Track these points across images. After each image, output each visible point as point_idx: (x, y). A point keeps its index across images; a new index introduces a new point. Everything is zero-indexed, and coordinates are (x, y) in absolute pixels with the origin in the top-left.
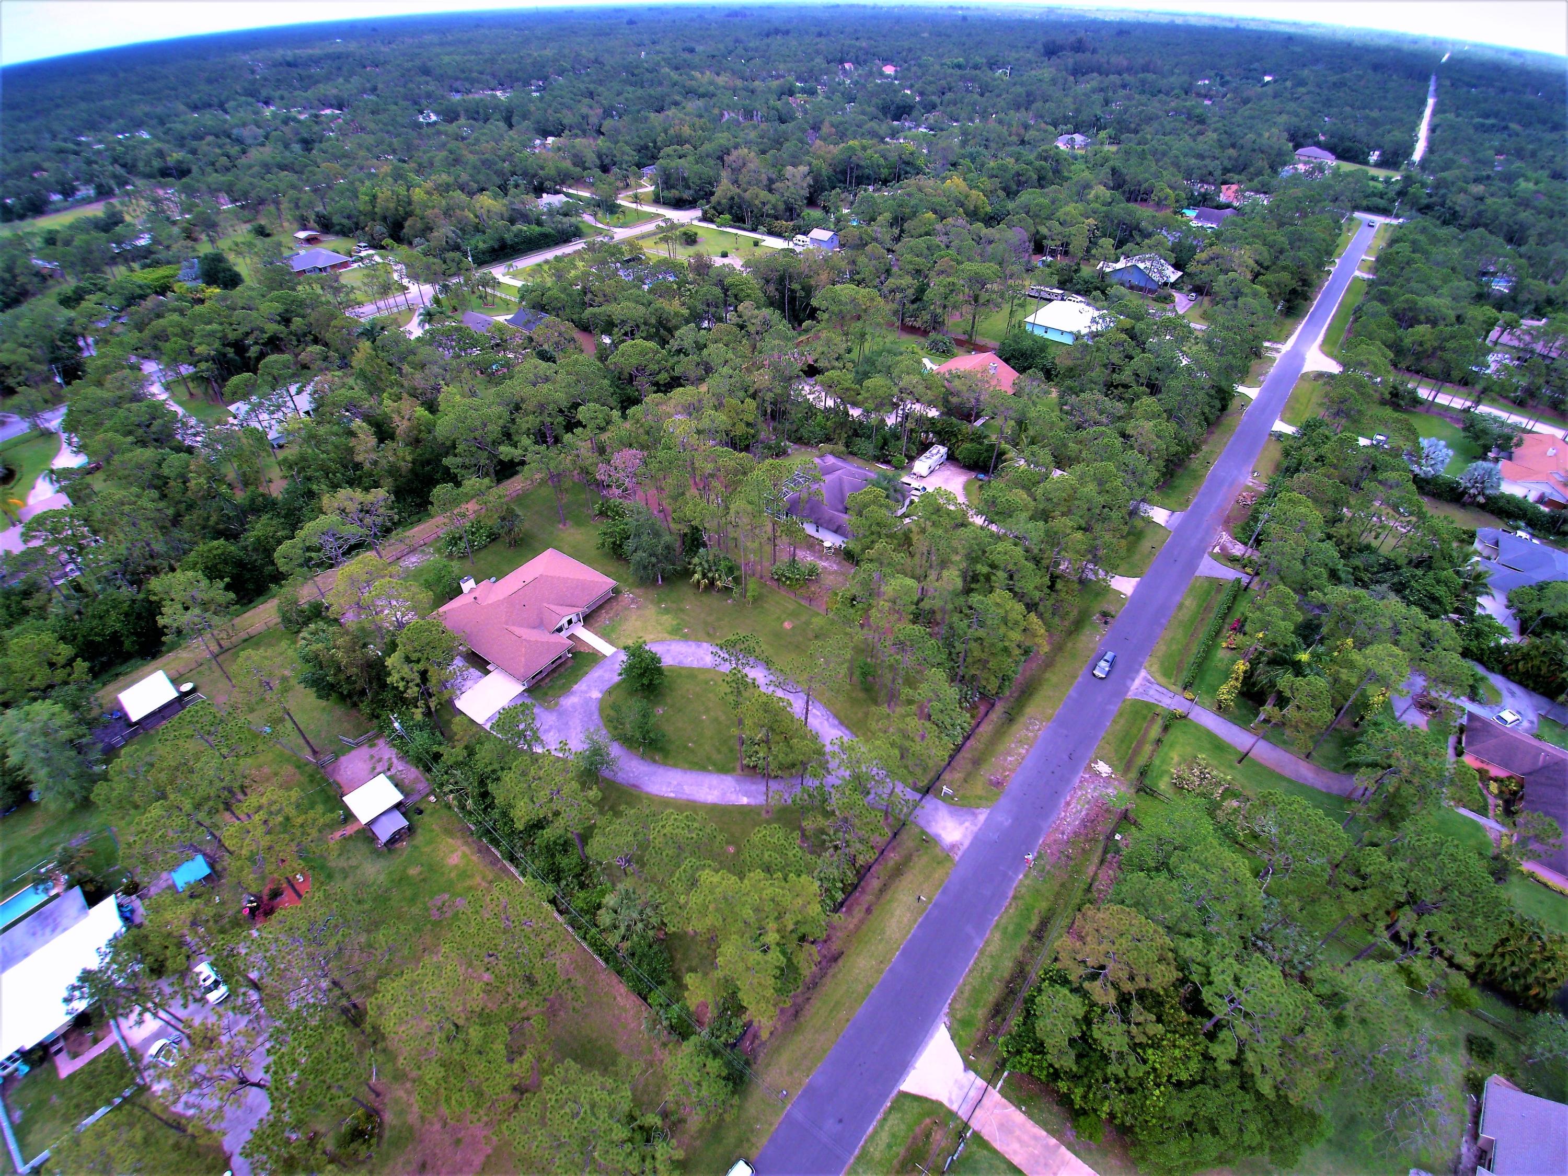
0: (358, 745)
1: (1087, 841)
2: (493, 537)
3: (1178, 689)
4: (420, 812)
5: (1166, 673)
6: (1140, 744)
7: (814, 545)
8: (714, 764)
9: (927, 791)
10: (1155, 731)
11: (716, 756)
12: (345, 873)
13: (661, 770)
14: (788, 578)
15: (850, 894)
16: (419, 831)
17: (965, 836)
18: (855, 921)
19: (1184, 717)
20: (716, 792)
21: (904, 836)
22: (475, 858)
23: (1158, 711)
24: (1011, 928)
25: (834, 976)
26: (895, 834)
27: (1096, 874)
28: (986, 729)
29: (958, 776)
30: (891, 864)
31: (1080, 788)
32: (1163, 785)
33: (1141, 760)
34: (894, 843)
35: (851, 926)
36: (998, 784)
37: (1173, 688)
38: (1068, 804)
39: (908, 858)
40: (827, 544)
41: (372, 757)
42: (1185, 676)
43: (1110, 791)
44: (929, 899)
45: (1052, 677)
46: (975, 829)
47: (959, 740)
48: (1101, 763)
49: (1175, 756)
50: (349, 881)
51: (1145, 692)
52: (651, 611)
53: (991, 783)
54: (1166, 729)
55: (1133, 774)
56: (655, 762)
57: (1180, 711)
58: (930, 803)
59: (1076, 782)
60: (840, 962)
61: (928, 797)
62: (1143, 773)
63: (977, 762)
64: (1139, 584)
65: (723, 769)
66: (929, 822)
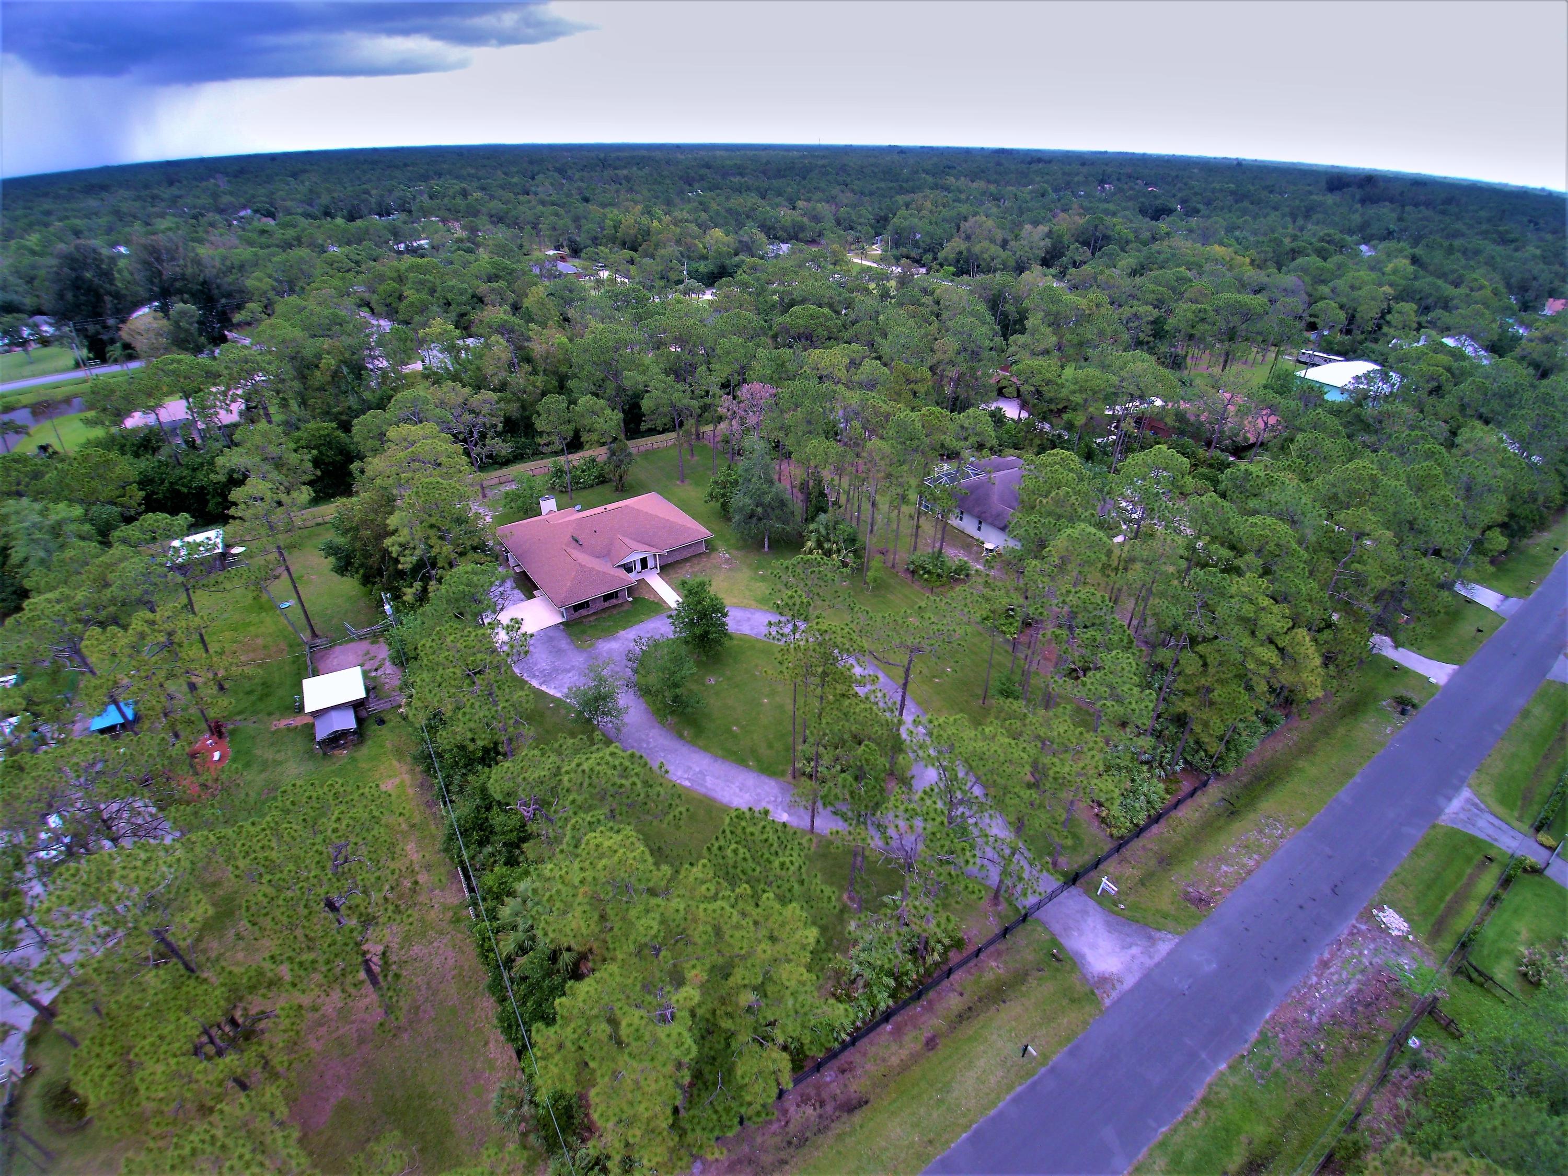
0: (361, 638)
1: (1352, 1036)
2: (602, 480)
3: (1525, 827)
4: (382, 722)
5: (1504, 800)
6: (1461, 898)
7: (971, 545)
8: (758, 760)
9: (1073, 879)
10: (1487, 883)
11: (763, 750)
12: (264, 766)
13: (685, 750)
14: (929, 572)
15: (906, 1004)
16: (370, 742)
17: (1129, 970)
18: (904, 1053)
19: (1535, 871)
20: (747, 796)
21: (1020, 937)
22: (411, 792)
23: (1492, 853)
24: (1189, 1156)
25: (840, 1137)
26: (1006, 932)
27: (1367, 1099)
28: (1189, 814)
29: (1131, 872)
30: (988, 977)
31: (1350, 944)
32: (1502, 971)
33: (1461, 924)
34: (1001, 946)
35: (895, 1061)
36: (1200, 901)
37: (1516, 824)
38: (1325, 964)
39: (1020, 977)
40: (988, 546)
41: (368, 653)
42: (1536, 810)
43: (1404, 961)
44: (1046, 1057)
45: (1310, 768)
46: (1149, 963)
47: (1141, 819)
48: (1390, 912)
49: (1523, 928)
50: (263, 776)
51: (1471, 821)
52: (744, 575)
53: (1187, 897)
54: (1506, 882)
55: (1447, 944)
56: (681, 737)
57: (1532, 859)
58: (1073, 900)
59: (1343, 932)
60: (857, 1118)
61: (1073, 890)
62: (1464, 946)
63: (1166, 861)
64: (1455, 674)
65: (767, 769)
66: (1067, 929)
